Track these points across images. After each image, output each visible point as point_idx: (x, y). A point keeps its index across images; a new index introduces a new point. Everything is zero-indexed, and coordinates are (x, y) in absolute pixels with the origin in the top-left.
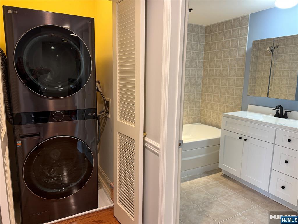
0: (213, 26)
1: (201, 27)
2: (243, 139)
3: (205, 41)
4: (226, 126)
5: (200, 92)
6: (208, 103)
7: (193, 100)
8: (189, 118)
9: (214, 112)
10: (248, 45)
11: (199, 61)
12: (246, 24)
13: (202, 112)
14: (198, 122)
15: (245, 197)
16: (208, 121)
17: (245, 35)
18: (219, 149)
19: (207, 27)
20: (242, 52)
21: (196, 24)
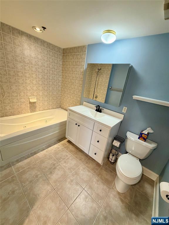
0: (67, 49)
1: (60, 48)
2: (77, 125)
3: (63, 58)
4: (69, 115)
5: (60, 90)
6: (64, 98)
7: (56, 95)
8: (54, 106)
9: (67, 103)
10: (85, 66)
11: (59, 72)
12: (85, 52)
13: (62, 102)
14: (59, 108)
15: (76, 157)
16: (64, 108)
17: (84, 59)
18: (66, 126)
19: (64, 49)
20: (82, 70)
21: (56, 45)
